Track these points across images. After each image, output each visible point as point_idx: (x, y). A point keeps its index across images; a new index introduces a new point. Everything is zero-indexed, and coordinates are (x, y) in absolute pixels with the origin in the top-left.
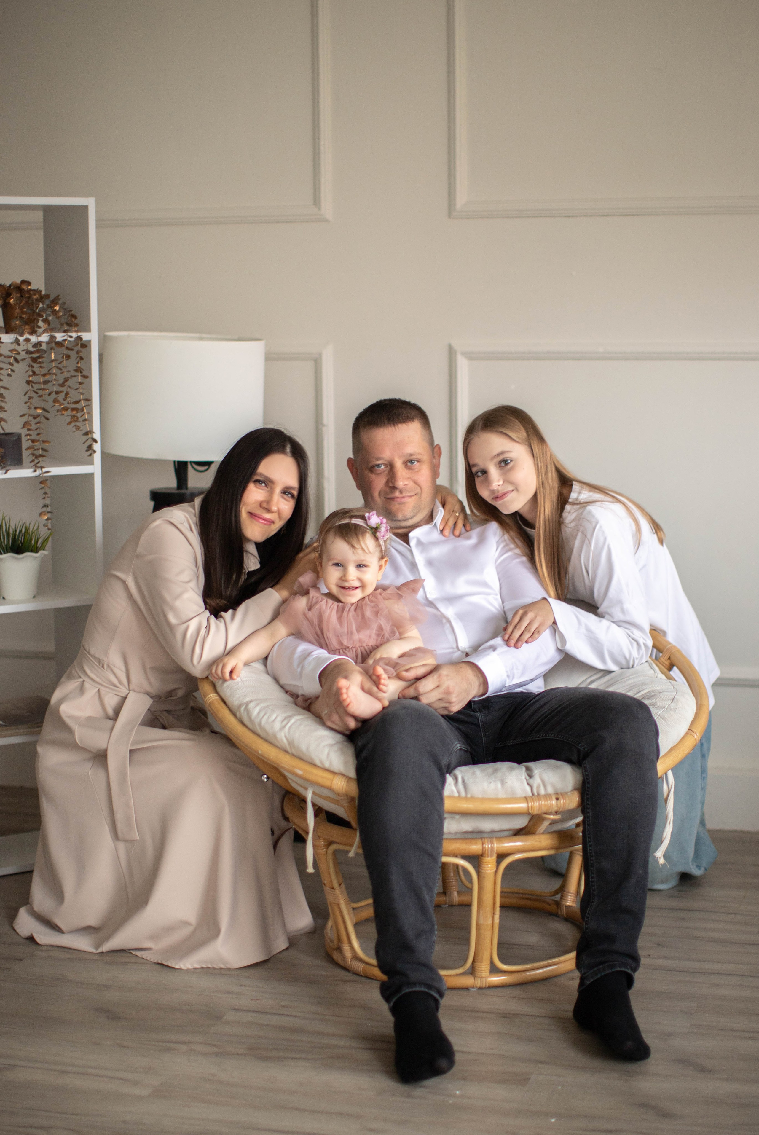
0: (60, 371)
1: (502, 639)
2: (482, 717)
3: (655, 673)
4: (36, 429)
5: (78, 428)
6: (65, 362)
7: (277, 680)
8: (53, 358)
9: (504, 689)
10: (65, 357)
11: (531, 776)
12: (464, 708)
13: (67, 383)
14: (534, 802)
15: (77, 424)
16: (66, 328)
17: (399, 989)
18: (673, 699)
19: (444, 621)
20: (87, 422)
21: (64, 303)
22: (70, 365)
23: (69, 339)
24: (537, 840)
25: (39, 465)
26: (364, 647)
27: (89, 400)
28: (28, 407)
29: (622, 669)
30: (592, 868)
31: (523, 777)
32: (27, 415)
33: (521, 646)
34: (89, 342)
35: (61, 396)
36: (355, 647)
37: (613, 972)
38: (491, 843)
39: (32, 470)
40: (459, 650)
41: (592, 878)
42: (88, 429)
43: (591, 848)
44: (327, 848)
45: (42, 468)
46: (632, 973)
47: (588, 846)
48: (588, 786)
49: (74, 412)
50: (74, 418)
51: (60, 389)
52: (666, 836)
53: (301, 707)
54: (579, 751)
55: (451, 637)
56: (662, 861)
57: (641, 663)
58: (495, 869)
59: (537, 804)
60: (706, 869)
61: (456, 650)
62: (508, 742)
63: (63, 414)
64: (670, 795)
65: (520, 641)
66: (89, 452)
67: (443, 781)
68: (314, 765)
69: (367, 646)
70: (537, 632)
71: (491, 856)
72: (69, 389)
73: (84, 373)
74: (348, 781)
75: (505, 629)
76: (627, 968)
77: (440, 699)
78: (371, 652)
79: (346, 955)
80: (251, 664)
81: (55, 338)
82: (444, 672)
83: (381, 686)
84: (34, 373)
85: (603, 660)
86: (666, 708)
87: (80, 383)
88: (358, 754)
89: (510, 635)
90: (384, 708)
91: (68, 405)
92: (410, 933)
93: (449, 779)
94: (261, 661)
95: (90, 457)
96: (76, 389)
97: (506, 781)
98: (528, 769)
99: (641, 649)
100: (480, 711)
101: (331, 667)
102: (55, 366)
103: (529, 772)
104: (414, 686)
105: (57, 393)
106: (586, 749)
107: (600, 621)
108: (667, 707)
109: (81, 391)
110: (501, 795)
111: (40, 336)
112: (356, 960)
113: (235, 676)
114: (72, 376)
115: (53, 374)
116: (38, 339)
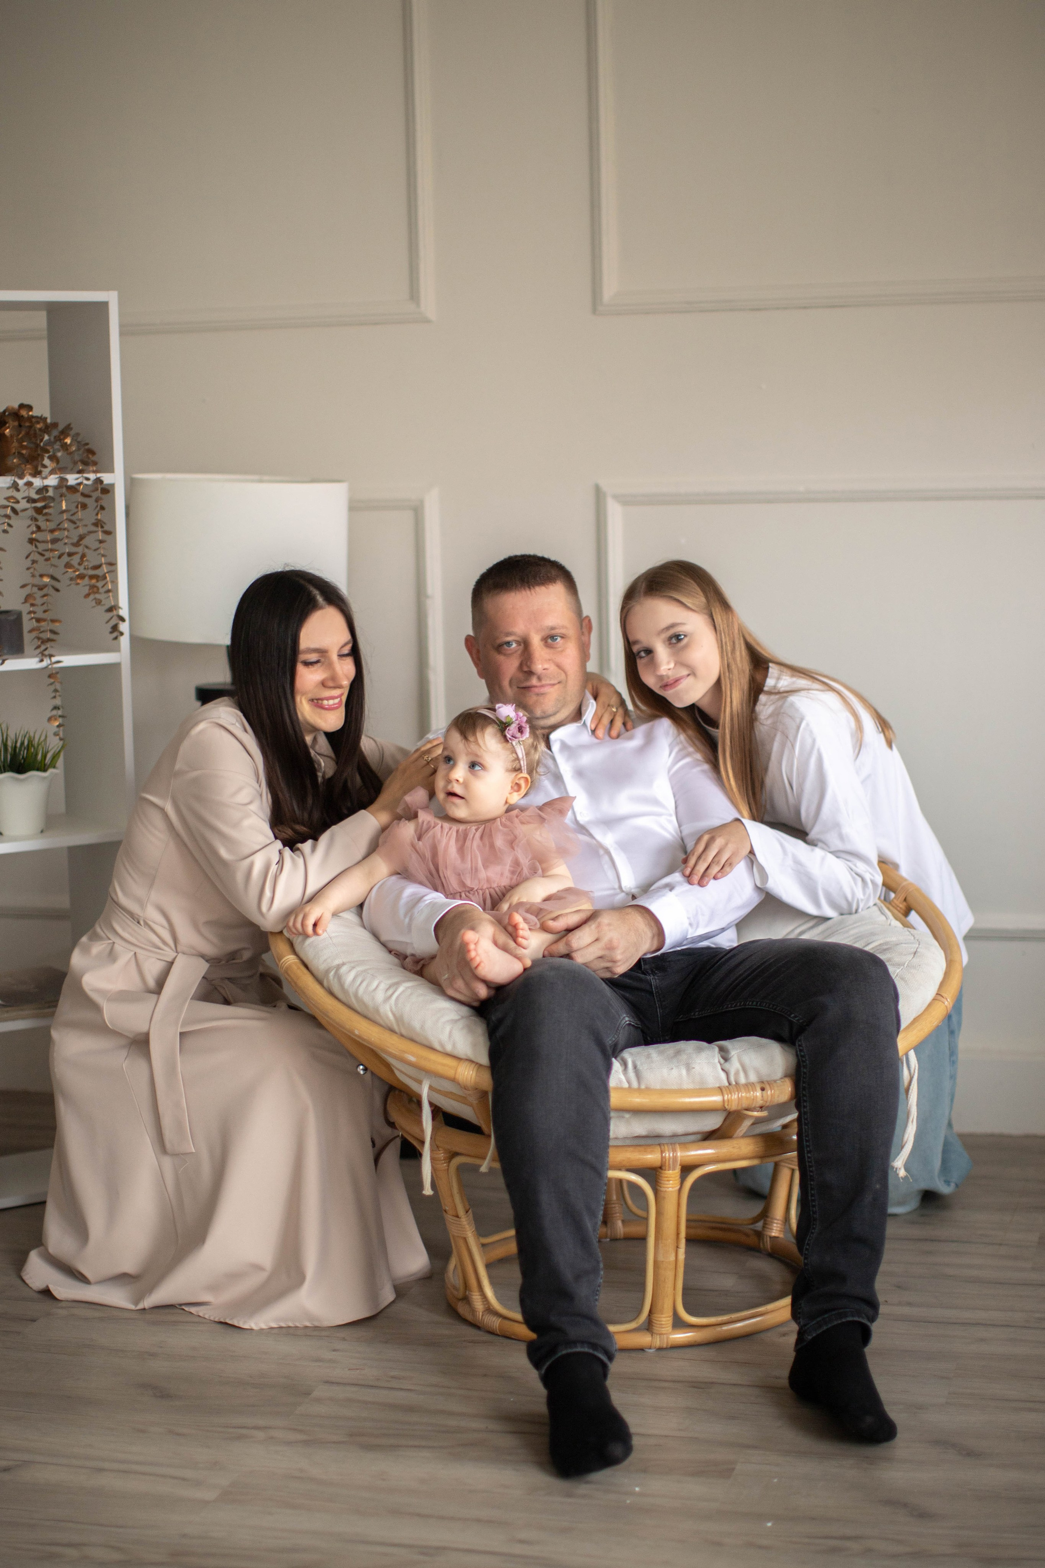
0: (74, 526)
1: (681, 873)
2: (656, 981)
3: (887, 918)
4: (43, 604)
5: (99, 602)
6: (80, 513)
7: (376, 936)
8: (64, 508)
9: (685, 943)
10: (79, 506)
11: (726, 1059)
12: (631, 970)
13: (84, 542)
14: (731, 1094)
15: (98, 596)
16: (81, 468)
17: (553, 1350)
18: (915, 953)
19: (601, 852)
20: (111, 594)
21: (78, 434)
22: (87, 517)
23: (85, 482)
24: (735, 1145)
25: (46, 653)
26: (494, 888)
27: (113, 564)
28: (31, 575)
29: (842, 914)
30: (812, 1183)
31: (716, 1061)
32: (30, 586)
33: (707, 883)
34: (113, 485)
35: (75, 560)
36: (481, 890)
37: (843, 1323)
38: (673, 1151)
39: (37, 659)
40: (622, 891)
41: (812, 1195)
42: (113, 604)
43: (809, 1155)
44: (450, 1162)
45: (51, 656)
46: (869, 1324)
47: (806, 1152)
48: (805, 1070)
49: (94, 581)
50: (94, 589)
51: (74, 549)
52: (907, 1139)
53: (410, 971)
54: (791, 1023)
55: (611, 874)
56: (902, 1173)
57: (867, 907)
58: (678, 1187)
59: (736, 1096)
60: (957, 1186)
61: (618, 891)
62: (692, 1014)
63: (78, 584)
64: (913, 1083)
65: (705, 876)
66: (115, 635)
67: (609, 1068)
68: (432, 1048)
69: (497, 887)
70: (728, 865)
71: (674, 1169)
72: (86, 550)
73: (106, 528)
74: (478, 1068)
75: (685, 861)
76: (863, 1318)
77: (601, 957)
78: (504, 895)
79: (476, 1307)
80: (341, 914)
81: (67, 480)
82: (605, 919)
83: (520, 940)
84: (39, 528)
85: (817, 903)
86: (906, 965)
87: (101, 542)
88: (492, 1032)
89: (693, 869)
90: (525, 970)
91: (85, 572)
92: (568, 1275)
93: (616, 1065)
94: (353, 910)
95: (115, 641)
96: (95, 550)
97: (693, 1066)
98: (722, 1049)
99: (868, 888)
100: (654, 973)
101: (451, 915)
102: (66, 519)
103: (723, 1053)
104: (565, 939)
105: (70, 554)
106: (801, 1021)
107: (812, 850)
108: (907, 963)
109: (102, 552)
110: (687, 1085)
111: (46, 478)
112: (490, 1314)
113: (319, 930)
114: (90, 532)
115: (65, 529)
116: (43, 483)
